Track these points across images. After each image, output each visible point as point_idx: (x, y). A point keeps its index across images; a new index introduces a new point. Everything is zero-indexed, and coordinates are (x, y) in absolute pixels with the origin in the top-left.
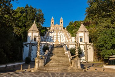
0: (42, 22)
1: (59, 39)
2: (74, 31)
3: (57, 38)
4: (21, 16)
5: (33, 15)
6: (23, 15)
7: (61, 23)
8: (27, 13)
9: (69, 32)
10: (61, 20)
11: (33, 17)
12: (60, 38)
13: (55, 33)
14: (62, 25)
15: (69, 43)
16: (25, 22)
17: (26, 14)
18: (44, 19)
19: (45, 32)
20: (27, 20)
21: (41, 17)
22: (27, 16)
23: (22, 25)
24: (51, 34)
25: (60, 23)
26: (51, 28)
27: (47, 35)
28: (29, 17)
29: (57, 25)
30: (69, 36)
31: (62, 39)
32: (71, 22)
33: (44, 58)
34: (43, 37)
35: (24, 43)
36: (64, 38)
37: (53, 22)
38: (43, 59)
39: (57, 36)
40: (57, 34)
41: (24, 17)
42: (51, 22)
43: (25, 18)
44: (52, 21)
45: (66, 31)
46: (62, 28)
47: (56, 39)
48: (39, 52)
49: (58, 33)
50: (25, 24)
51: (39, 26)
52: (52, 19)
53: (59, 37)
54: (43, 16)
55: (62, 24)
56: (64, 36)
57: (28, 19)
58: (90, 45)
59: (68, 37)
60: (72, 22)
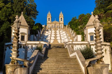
0: (35, 15)
1: (58, 38)
2: (79, 27)
3: (56, 37)
4: (3, 7)
5: (21, 6)
6: (7, 6)
7: (61, 18)
8: (12, 3)
9: (72, 29)
10: (60, 15)
11: (21, 8)
12: (60, 37)
13: (53, 31)
14: (62, 22)
15: (74, 43)
16: (10, 15)
17: (12, 5)
18: (38, 12)
19: (38, 29)
20: (12, 12)
21: (33, 9)
22: (13, 7)
23: (5, 19)
24: (47, 32)
25: (60, 20)
26: (48, 25)
27: (41, 33)
28: (16, 8)
29: (55, 22)
30: (73, 34)
31: (62, 39)
32: (74, 18)
33: (26, 63)
34: (36, 36)
35: (6, 44)
36: (66, 37)
37: (50, 18)
38: (25, 67)
39: (56, 34)
40: (56, 32)
41: (8, 8)
42: (48, 18)
43: (10, 10)
44: (49, 16)
45: (68, 28)
46: (63, 25)
47: (54, 38)
48: (15, 51)
49: (58, 31)
50: (9, 18)
51: (29, 20)
52: (49, 13)
53: (58, 35)
54: (36, 8)
55: (61, 20)
56: (65, 34)
57: (14, 11)
58: (105, 45)
59: (71, 36)
60: (76, 17)
